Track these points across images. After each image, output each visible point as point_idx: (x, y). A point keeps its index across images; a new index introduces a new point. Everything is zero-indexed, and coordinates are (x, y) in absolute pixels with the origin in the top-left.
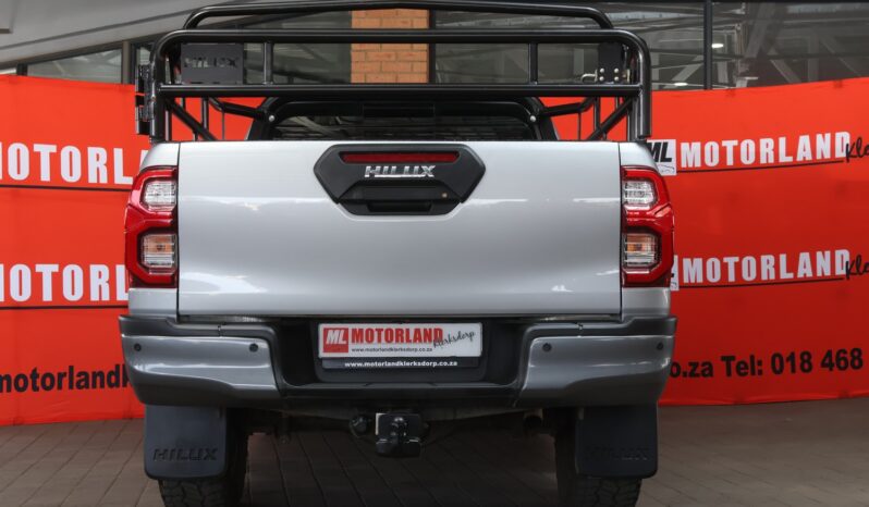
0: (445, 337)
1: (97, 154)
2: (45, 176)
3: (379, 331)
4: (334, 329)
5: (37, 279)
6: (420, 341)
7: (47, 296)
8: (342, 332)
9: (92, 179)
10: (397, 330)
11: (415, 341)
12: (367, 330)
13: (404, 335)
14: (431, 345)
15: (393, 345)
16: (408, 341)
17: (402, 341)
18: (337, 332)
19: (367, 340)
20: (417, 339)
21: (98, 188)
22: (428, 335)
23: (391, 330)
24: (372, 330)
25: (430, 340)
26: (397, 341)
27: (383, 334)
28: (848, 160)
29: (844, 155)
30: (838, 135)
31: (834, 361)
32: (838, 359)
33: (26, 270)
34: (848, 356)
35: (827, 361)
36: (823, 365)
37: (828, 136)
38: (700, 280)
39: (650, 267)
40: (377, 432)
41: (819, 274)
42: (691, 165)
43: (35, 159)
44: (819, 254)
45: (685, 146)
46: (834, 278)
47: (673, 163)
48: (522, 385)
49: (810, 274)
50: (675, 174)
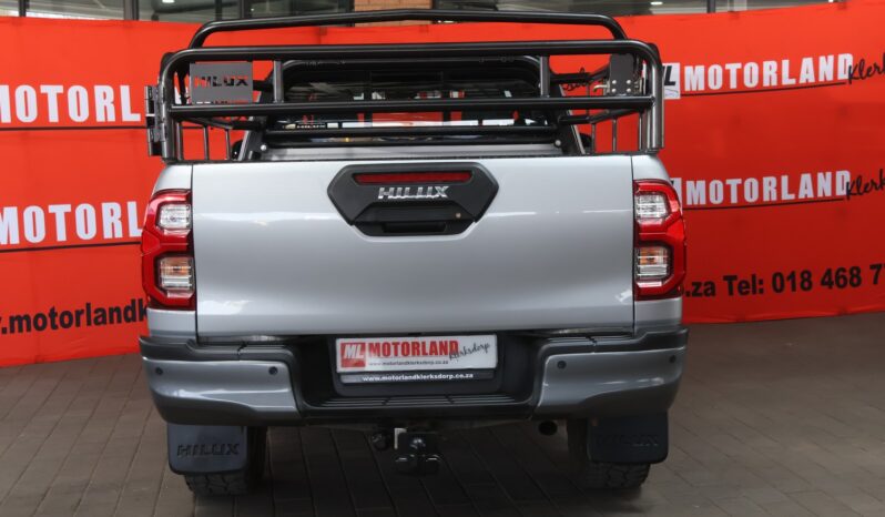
0: (460, 349)
1: (104, 93)
2: (54, 117)
3: (396, 344)
4: (351, 344)
5: (50, 220)
6: (436, 354)
7: (61, 236)
8: (359, 346)
9: (100, 118)
10: (413, 343)
11: (431, 354)
12: (384, 344)
13: (421, 348)
14: (447, 358)
15: (410, 358)
16: (424, 354)
17: (418, 354)
18: (354, 347)
19: (384, 355)
20: (433, 351)
21: (106, 127)
22: (443, 347)
23: (407, 344)
24: (388, 344)
25: (446, 354)
26: (414, 354)
27: (400, 347)
28: (850, 82)
29: (846, 77)
30: (842, 57)
31: (833, 279)
32: (837, 277)
33: (39, 212)
34: (848, 276)
35: (827, 280)
36: (823, 283)
37: (831, 58)
38: (703, 202)
39: (663, 279)
40: (396, 446)
41: (820, 195)
42: (694, 89)
43: (42, 101)
44: (820, 175)
45: (688, 70)
46: (834, 199)
47: (677, 87)
48: (538, 402)
49: (811, 195)
50: (679, 97)
